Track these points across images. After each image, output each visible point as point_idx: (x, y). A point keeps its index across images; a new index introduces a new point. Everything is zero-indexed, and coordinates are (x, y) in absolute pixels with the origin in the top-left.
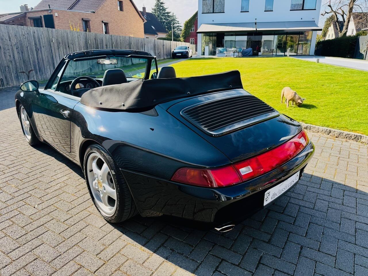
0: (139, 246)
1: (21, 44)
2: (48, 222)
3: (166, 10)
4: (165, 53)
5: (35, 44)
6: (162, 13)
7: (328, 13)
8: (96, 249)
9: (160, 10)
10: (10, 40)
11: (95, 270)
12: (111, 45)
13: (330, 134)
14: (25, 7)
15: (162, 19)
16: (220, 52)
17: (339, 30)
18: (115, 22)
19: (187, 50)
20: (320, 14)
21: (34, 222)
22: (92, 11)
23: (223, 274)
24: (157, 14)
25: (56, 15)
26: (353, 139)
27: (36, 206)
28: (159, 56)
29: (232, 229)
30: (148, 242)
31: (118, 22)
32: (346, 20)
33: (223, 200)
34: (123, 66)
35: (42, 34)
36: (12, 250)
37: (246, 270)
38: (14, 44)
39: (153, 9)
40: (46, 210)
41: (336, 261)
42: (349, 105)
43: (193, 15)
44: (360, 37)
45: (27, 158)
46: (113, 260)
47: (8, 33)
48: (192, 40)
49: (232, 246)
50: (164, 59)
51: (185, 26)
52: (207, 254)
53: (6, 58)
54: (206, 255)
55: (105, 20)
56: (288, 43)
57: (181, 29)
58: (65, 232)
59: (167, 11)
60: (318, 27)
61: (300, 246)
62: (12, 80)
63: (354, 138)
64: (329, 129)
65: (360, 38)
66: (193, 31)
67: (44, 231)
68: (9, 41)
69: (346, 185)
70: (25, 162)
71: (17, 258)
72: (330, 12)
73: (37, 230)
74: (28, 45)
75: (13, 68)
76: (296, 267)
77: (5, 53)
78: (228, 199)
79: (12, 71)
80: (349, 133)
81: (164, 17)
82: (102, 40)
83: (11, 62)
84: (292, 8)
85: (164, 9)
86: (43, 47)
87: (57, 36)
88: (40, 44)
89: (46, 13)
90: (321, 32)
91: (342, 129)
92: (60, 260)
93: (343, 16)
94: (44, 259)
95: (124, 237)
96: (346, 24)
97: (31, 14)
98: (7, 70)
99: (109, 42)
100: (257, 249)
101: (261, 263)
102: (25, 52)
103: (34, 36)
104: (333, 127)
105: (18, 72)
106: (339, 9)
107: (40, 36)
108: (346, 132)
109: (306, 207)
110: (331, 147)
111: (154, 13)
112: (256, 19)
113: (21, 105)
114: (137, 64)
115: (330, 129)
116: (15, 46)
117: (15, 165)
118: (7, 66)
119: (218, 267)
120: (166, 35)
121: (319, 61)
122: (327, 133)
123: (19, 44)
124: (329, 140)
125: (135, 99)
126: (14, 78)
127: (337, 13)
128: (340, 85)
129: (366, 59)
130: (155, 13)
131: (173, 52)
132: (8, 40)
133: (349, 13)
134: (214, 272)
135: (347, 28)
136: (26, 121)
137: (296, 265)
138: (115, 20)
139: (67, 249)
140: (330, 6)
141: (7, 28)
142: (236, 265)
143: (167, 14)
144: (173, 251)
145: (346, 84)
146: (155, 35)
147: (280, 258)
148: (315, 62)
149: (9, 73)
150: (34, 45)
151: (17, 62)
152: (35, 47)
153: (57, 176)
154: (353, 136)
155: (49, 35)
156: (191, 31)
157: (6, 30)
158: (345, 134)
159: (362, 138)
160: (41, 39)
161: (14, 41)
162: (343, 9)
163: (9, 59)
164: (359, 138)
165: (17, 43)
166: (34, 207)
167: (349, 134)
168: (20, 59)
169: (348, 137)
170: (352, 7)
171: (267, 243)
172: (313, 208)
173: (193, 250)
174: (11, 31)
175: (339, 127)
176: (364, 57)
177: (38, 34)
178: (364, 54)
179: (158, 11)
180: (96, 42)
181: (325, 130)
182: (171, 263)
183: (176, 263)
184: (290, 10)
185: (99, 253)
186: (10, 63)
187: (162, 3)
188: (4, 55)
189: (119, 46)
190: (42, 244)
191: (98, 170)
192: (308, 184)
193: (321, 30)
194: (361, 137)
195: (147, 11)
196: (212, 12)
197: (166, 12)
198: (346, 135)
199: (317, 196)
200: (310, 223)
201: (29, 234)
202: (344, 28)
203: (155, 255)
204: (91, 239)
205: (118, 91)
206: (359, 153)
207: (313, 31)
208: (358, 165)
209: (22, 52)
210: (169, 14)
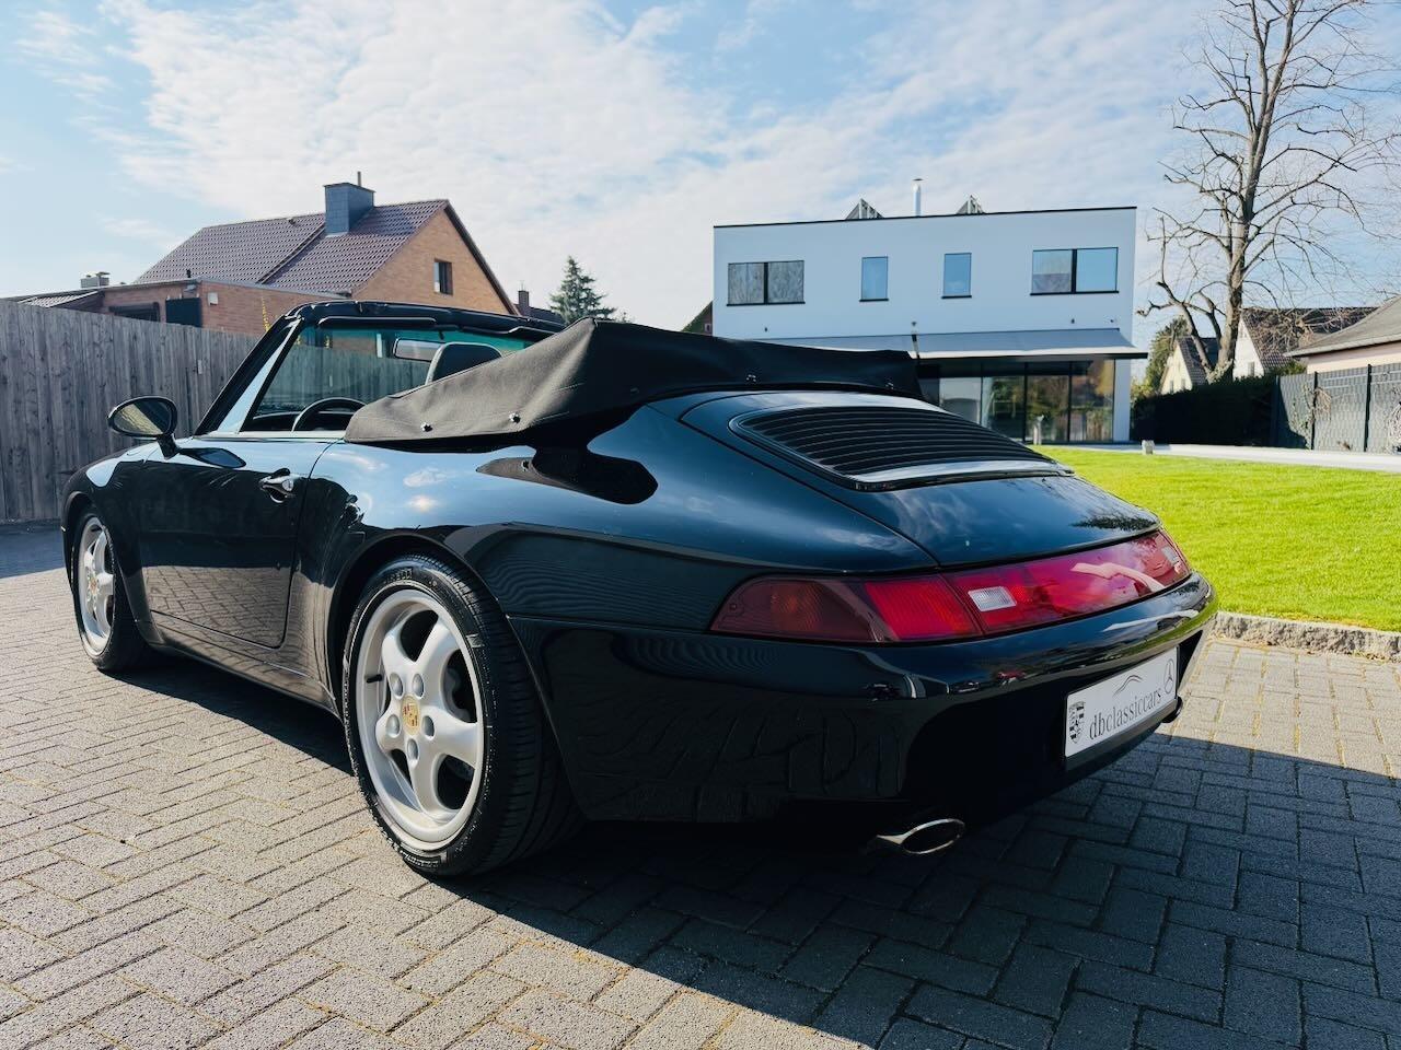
0: (569, 948)
1: (81, 374)
2: (182, 883)
3: (599, 301)
5: (133, 377)
6: (585, 312)
7: (1159, 307)
8: (390, 960)
9: (580, 301)
10: (42, 359)
11: (391, 1025)
13: (1246, 635)
14: (102, 278)
17: (1204, 361)
20: (1135, 311)
21: (123, 885)
22: (341, 291)
23: (933, 1025)
24: (568, 313)
25: (213, 299)
26: (1332, 648)
27: (130, 839)
29: (951, 842)
30: (601, 936)
32: (1226, 331)
33: (914, 695)
35: (164, 344)
36: (32, 969)
37: (1023, 1011)
38: (57, 372)
39: (554, 299)
40: (172, 848)
41: (1376, 977)
42: (1294, 552)
44: (1283, 379)
45: (90, 705)
46: (465, 993)
47: (42, 335)
49: (950, 940)
52: (854, 967)
53: (19, 419)
54: (851, 971)
56: (1030, 407)
58: (253, 911)
59: (603, 304)
60: (1133, 346)
61: (1222, 938)
62: (29, 500)
63: (1338, 644)
64: (1237, 616)
65: (1282, 382)
67: (168, 911)
68: (38, 362)
69: (1345, 766)
70: (80, 715)
71: (55, 992)
72: (1167, 306)
73: (135, 906)
74: (106, 377)
75: (38, 456)
76: (1224, 998)
77: (17, 402)
78: (932, 690)
79: (33, 470)
80: (1314, 625)
83: (37, 433)
84: (1038, 287)
85: (592, 300)
86: (161, 389)
87: (215, 355)
88: (150, 378)
89: (178, 295)
90: (1145, 363)
91: (1285, 614)
92: (238, 996)
93: (1211, 316)
94: (171, 994)
95: (503, 921)
96: (1225, 341)
97: (119, 295)
98: (16, 460)
100: (1052, 948)
101: (1079, 990)
102: (94, 404)
103: (132, 349)
104: (1252, 611)
105: (57, 471)
106: (1195, 297)
107: (154, 352)
108: (1303, 624)
109: (1212, 828)
110: (1260, 669)
111: (559, 312)
112: (914, 324)
113: (89, 515)
115: (1242, 616)
116: (60, 380)
117: (39, 724)
118: (20, 448)
119: (905, 1004)
121: (1154, 451)
122: (1232, 632)
123: (73, 373)
124: (1243, 650)
125: (562, 386)
126: (39, 490)
127: (1191, 306)
128: (1245, 502)
129: (1316, 447)
130: (562, 309)
132: (38, 356)
133: (1230, 306)
134: (892, 1021)
135: (1232, 356)
136: (98, 571)
137: (1224, 994)
139: (265, 962)
140: (1163, 285)
141: (39, 317)
142: (977, 997)
143: (602, 316)
144: (712, 959)
145: (1268, 499)
147: (1152, 973)
149: (24, 473)
150: (128, 378)
151: (59, 436)
152: (132, 387)
153: (213, 752)
154: (1333, 634)
155: (187, 349)
157: (35, 325)
158: (1299, 632)
159: (1367, 640)
160: (155, 361)
161: (57, 363)
162: (1207, 296)
163: (29, 422)
164: (1356, 642)
165: (69, 369)
166: (123, 842)
167: (1317, 630)
168: (68, 427)
169: (1315, 641)
170: (1240, 287)
171: (1091, 929)
172: (1240, 828)
173: (793, 956)
174: (54, 328)
175: (1273, 610)
176: (1309, 441)
177: (148, 342)
178: (1307, 435)
179: (571, 304)
181: (1225, 622)
182: (707, 996)
183: (730, 995)
184: (1032, 294)
185: (405, 974)
186: (30, 437)
187: (586, 280)
188: (14, 409)
190: (159, 949)
191: (408, 662)
192: (1202, 765)
193: (1144, 356)
194: (1361, 635)
195: (533, 303)
196: (762, 301)
197: (600, 307)
198: (1304, 636)
199: (1247, 798)
200: (1240, 871)
201: (102, 920)
202: (1223, 354)
203: (638, 975)
204: (365, 931)
205: (495, 381)
206: (1366, 685)
207: (1118, 361)
208: (1373, 713)
209: (82, 403)
210: (610, 316)
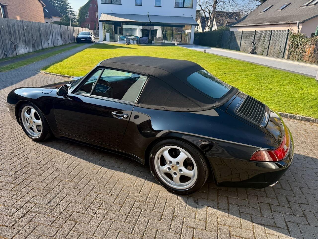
4: (69, 38)
12: (22, 30)
15: (55, 3)
16: (121, 39)
17: (207, 24)
18: (13, 5)
19: (91, 36)
28: (65, 40)
31: (17, 5)
34: (35, 51)
43: (87, 3)
48: (88, 25)
50: (69, 43)
51: (80, 12)
55: (3, 3)
57: (74, 14)
66: (88, 17)
81: (56, 1)
82: (14, 26)
84: (176, 5)
93: (209, 13)
99: (20, 27)
106: (206, 9)
112: (148, 12)
114: (47, 48)
120: (61, 19)
121: (206, 51)
131: (77, 37)
133: (213, 11)
138: (13, 3)
140: (200, 5)
146: (50, 19)
148: (203, 52)
156: (86, 17)
170: (215, 7)
180: (8, 28)
184: (175, 7)
189: (30, 32)
193: (198, 25)
196: (110, 3)
207: (192, 26)
